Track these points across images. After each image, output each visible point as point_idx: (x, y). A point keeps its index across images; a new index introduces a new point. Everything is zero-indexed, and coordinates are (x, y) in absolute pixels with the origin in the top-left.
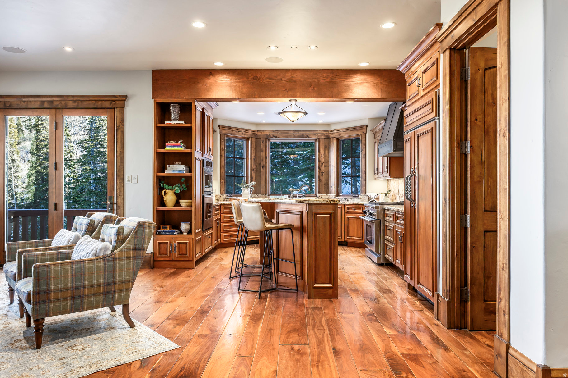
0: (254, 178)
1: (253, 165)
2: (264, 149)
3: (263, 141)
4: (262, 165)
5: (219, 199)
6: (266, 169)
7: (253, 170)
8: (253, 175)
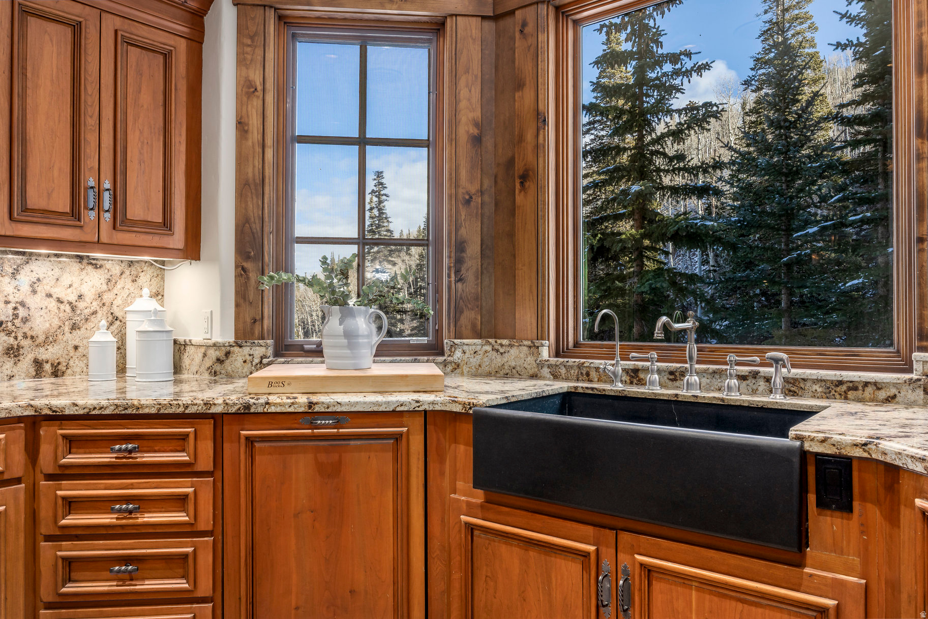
0: (473, 249)
1: (463, 174)
2: (528, 68)
3: (524, 24)
4: (519, 168)
5: (218, 367)
6: (541, 189)
7: (468, 202)
8: (463, 231)
